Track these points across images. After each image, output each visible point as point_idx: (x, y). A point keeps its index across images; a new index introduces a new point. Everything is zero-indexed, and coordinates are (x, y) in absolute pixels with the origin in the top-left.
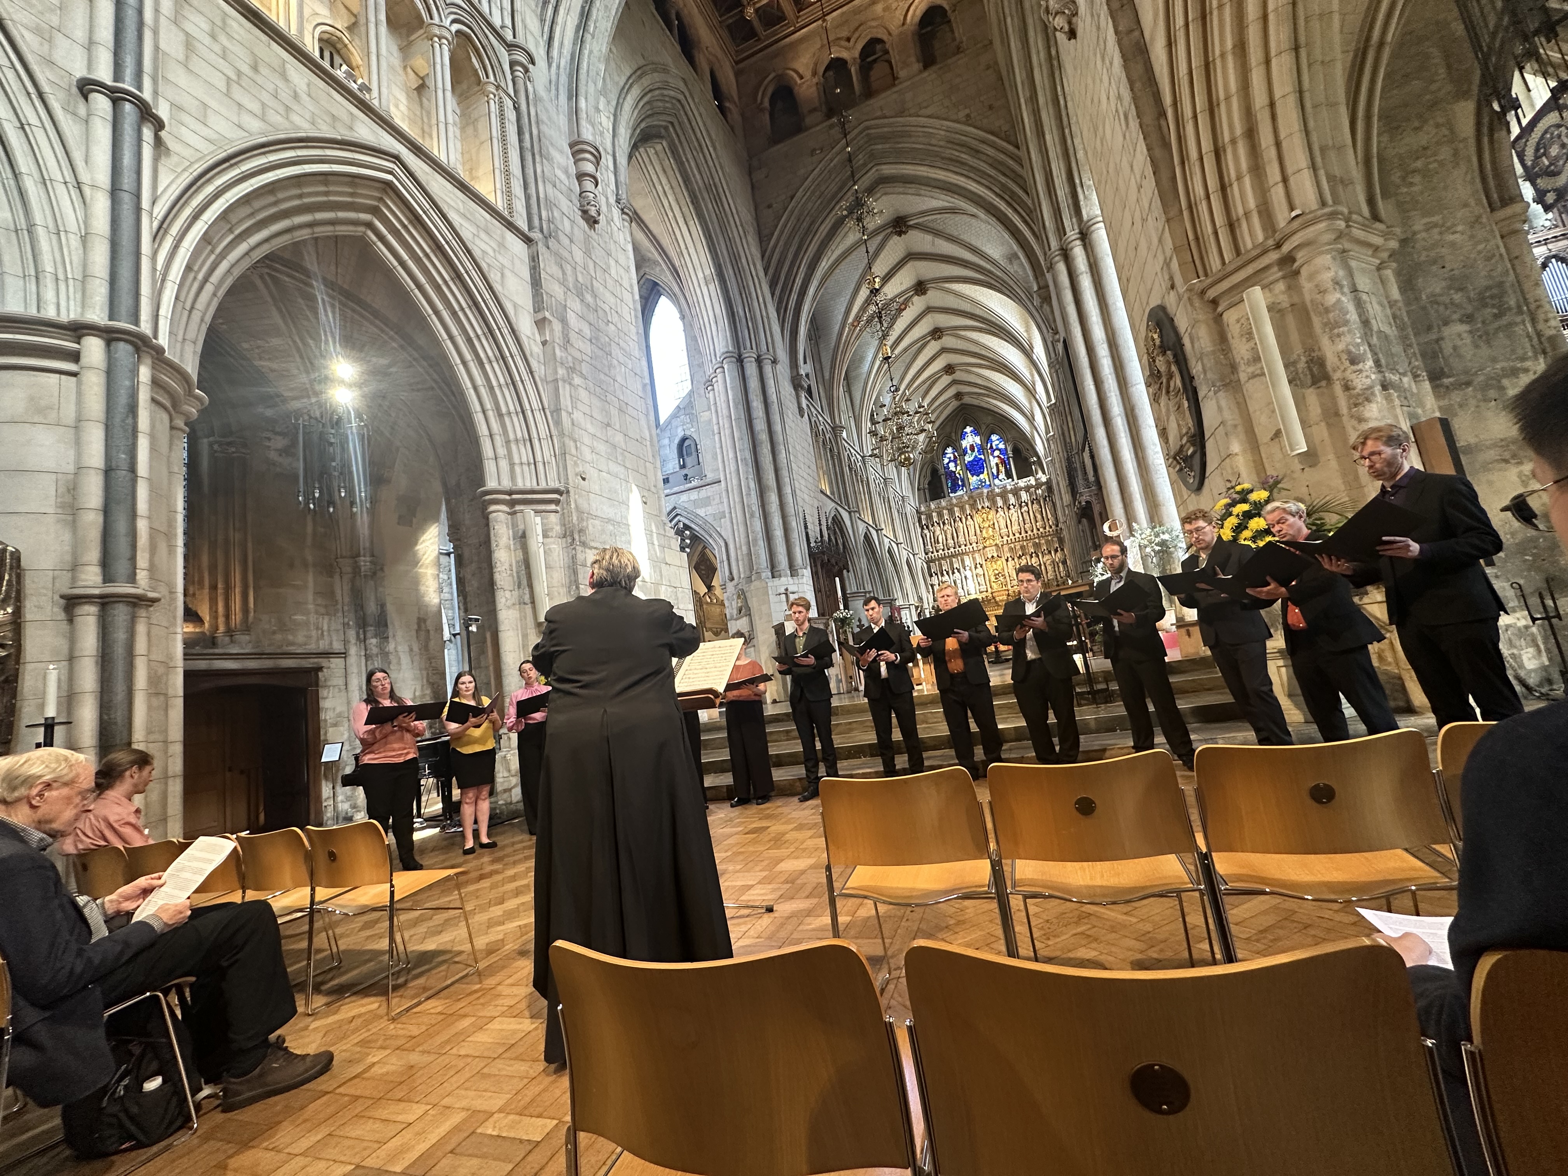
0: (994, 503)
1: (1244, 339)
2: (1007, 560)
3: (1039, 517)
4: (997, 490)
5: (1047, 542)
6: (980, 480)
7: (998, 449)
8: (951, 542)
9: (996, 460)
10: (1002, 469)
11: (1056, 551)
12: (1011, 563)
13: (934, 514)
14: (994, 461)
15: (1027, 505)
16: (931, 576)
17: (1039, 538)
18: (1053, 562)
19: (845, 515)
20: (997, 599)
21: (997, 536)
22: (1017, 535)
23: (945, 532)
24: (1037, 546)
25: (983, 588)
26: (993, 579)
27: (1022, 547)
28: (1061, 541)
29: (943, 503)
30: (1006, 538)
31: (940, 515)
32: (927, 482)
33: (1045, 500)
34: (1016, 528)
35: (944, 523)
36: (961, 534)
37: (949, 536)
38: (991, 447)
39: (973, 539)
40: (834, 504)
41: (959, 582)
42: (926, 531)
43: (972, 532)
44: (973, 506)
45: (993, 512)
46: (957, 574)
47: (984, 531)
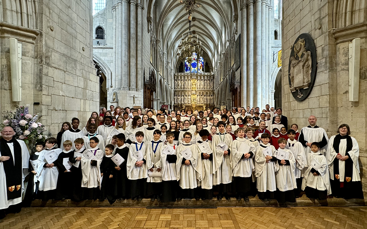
0: (197, 78)
1: (344, 56)
2: (198, 96)
3: (209, 85)
4: (199, 74)
5: (210, 93)
6: (195, 70)
7: (201, 61)
8: (182, 86)
9: (200, 65)
10: (201, 68)
11: (211, 96)
12: (199, 97)
13: (179, 77)
14: (199, 65)
15: (206, 81)
16: (175, 96)
17: (208, 91)
18: (210, 99)
19: (156, 72)
20: (193, 107)
21: (196, 88)
22: (202, 89)
23: (182, 83)
24: (207, 93)
25: (189, 103)
26: (193, 100)
27: (203, 93)
28: (213, 93)
29: (183, 74)
30: (199, 89)
31: (181, 77)
32: (179, 66)
33: (211, 80)
34: (202, 87)
35: (182, 80)
36: (186, 85)
37: (182, 85)
38: (200, 61)
39: (189, 87)
40: (153, 67)
41: (183, 99)
42: (176, 82)
43: (189, 85)
44: (191, 77)
45: (196, 80)
46: (183, 97)
47: (193, 86)
